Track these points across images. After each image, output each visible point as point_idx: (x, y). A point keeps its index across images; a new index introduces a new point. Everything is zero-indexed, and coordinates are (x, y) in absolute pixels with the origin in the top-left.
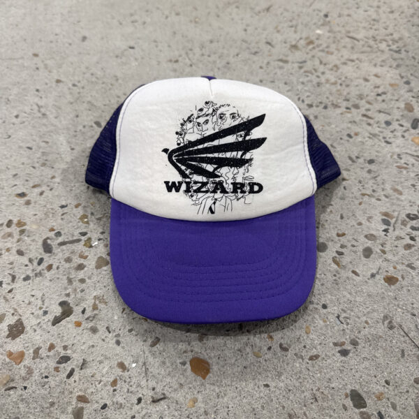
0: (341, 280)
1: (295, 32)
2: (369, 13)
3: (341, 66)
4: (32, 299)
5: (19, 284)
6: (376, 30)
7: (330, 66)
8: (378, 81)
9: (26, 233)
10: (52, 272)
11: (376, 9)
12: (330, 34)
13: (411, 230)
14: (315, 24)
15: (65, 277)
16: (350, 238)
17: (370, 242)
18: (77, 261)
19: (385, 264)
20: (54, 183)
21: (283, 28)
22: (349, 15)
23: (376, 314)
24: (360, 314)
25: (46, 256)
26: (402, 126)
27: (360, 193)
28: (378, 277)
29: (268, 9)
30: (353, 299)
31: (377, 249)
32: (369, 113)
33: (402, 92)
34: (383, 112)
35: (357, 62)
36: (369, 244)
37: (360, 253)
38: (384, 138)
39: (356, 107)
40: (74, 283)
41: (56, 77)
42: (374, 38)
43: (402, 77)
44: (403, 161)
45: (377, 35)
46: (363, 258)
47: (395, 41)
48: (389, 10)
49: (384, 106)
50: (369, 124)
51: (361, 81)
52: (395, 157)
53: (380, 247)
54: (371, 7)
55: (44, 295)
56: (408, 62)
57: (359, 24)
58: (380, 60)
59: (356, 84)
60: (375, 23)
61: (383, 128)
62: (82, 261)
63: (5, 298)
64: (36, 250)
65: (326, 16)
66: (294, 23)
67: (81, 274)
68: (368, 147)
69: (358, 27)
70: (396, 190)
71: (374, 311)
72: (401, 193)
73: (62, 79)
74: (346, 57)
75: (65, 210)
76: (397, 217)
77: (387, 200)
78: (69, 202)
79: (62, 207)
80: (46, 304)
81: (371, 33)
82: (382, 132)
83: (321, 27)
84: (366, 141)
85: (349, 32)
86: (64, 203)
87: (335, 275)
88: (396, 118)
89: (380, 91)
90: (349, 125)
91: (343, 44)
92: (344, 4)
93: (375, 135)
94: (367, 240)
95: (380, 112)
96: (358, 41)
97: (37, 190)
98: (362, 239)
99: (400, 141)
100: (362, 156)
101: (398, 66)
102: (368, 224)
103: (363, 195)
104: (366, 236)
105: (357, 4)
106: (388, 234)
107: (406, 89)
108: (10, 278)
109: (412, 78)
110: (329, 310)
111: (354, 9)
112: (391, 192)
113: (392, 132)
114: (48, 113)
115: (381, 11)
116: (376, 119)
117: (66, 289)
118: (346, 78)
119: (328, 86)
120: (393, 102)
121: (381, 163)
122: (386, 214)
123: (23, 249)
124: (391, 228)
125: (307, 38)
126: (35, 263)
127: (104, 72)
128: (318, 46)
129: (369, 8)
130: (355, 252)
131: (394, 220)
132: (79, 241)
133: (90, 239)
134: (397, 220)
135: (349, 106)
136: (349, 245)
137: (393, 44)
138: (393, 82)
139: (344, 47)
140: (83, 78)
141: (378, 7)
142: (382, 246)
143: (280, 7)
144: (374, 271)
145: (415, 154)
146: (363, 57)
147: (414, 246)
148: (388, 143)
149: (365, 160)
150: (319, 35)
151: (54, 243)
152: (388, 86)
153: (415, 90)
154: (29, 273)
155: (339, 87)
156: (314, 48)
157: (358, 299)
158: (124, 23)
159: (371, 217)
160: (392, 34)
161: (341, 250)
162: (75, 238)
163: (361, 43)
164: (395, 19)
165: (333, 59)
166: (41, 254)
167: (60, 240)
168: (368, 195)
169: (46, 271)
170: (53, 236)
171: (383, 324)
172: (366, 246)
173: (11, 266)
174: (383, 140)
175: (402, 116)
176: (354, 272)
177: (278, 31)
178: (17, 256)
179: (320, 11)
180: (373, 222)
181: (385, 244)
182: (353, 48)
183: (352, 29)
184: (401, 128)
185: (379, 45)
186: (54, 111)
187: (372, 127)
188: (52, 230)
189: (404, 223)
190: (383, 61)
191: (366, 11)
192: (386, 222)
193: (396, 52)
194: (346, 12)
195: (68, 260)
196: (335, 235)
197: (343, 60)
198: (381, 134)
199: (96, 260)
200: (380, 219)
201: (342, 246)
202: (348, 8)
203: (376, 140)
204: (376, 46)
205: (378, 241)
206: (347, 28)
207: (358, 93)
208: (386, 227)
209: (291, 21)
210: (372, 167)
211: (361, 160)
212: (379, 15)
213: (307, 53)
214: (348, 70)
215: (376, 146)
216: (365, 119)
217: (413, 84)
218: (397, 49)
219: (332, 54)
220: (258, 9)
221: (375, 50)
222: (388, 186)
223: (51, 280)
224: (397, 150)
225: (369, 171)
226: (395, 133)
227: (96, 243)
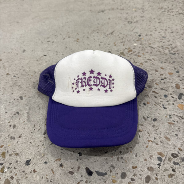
2: (161, 33)
3: (144, 63)
6: (163, 42)
11: (165, 31)
13: (173, 165)
14: (134, 40)
22: (151, 35)
26: (173, 97)
27: (147, 140)
33: (174, 77)
34: (163, 89)
35: (153, 60)
38: (163, 105)
42: (162, 47)
43: (175, 69)
44: (172, 120)
45: (164, 45)
47: (172, 48)
48: (171, 31)
49: (165, 86)
50: (156, 97)
51: (154, 72)
52: (168, 117)
54: (162, 30)
56: (179, 60)
57: (156, 39)
58: (165, 59)
59: (151, 73)
60: (164, 38)
61: (163, 99)
65: (140, 36)
68: (154, 111)
69: (155, 41)
70: (167, 138)
72: (169, 140)
74: (147, 58)
76: (166, 156)
77: (162, 144)
81: (161, 44)
82: (162, 102)
83: (136, 42)
84: (154, 107)
85: (150, 44)
88: (170, 93)
89: (163, 77)
91: (147, 51)
92: (149, 29)
95: (162, 89)
96: (154, 49)
100: (151, 116)
101: (174, 62)
102: (150, 160)
103: (149, 141)
105: (156, 29)
106: (160, 167)
107: (176, 76)
109: (180, 69)
111: (154, 31)
113: (167, 101)
115: (167, 32)
116: (160, 94)
120: (169, 83)
121: (160, 121)
122: (160, 154)
124: (162, 163)
129: (161, 31)
131: (165, 157)
134: (166, 158)
137: (172, 50)
138: (170, 72)
139: (147, 52)
141: (166, 30)
145: (179, 115)
147: (174, 175)
148: (165, 108)
149: (152, 119)
152: (167, 74)
153: (181, 76)
160: (171, 45)
163: (156, 50)
164: (174, 36)
168: (152, 141)
174: (162, 107)
175: (173, 91)
180: (153, 159)
182: (151, 53)
183: (151, 42)
184: (173, 99)
185: (165, 51)
187: (157, 99)
189: (170, 160)
190: (166, 60)
191: (160, 32)
192: (160, 159)
193: (173, 54)
194: (150, 33)
197: (146, 60)
198: (161, 103)
202: (151, 31)
203: (159, 107)
204: (163, 51)
206: (150, 42)
210: (155, 123)
211: (149, 119)
212: (166, 34)
215: (158, 110)
216: (154, 93)
218: (174, 53)
219: (140, 56)
221: (162, 54)
222: (163, 135)
224: (169, 113)
225: (153, 126)
226: (169, 102)
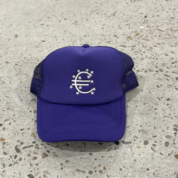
0: (155, 157)
4: (15, 174)
5: (7, 168)
7: (148, 48)
8: (173, 56)
9: (6, 144)
10: (22, 161)
15: (29, 163)
16: (159, 138)
17: (168, 139)
18: (33, 155)
19: (175, 149)
20: (15, 118)
21: (122, 26)
23: (171, 172)
24: (164, 172)
25: (18, 154)
28: (171, 155)
29: (114, 14)
30: (160, 166)
31: (171, 142)
32: (168, 74)
36: (168, 140)
37: (163, 145)
39: (161, 70)
40: (33, 166)
41: (5, 60)
46: (165, 147)
53: (173, 141)
55: (20, 172)
62: (35, 155)
66: (128, 22)
67: (36, 162)
71: (170, 170)
73: (9, 61)
75: (23, 131)
78: (24, 127)
79: (22, 130)
80: (22, 176)
86: (22, 128)
87: (152, 155)
90: (158, 81)
93: (170, 86)
94: (166, 138)
97: (8, 122)
98: (164, 138)
104: (166, 137)
108: (2, 166)
110: (150, 171)
114: (5, 81)
117: (30, 168)
118: (156, 54)
119: (147, 59)
123: (6, 151)
125: (136, 32)
126: (13, 158)
127: (31, 56)
128: (141, 36)
130: (161, 144)
132: (32, 146)
133: (37, 145)
135: (158, 70)
136: (158, 141)
140: (20, 60)
142: (174, 141)
144: (170, 153)
151: (20, 148)
154: (11, 162)
155: (152, 60)
156: (139, 37)
157: (163, 165)
158: (36, 25)
159: (168, 127)
161: (155, 144)
162: (30, 145)
165: (149, 44)
166: (15, 153)
167: (23, 146)
169: (19, 161)
170: (20, 144)
171: (174, 176)
172: (166, 141)
173: (2, 160)
176: (161, 153)
177: (120, 28)
178: (4, 155)
181: (175, 140)
186: (8, 80)
188: (18, 141)
195: (29, 155)
196: (152, 137)
199: (42, 154)
200: (172, 128)
201: (155, 142)
205: (172, 139)
207: (162, 63)
208: (175, 132)
213: (136, 41)
214: (157, 50)
227: (41, 147)
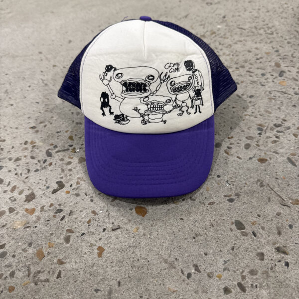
1: (204, 28)
12: (226, 28)
63: (23, 181)
64: (42, 155)
99: (271, 84)
112: (264, 113)
143: (194, 15)
146: (247, 38)
150: (219, 29)
179: (220, 15)
209: (201, 22)
217: (280, 52)
220: (179, 17)
223: (51, 171)
